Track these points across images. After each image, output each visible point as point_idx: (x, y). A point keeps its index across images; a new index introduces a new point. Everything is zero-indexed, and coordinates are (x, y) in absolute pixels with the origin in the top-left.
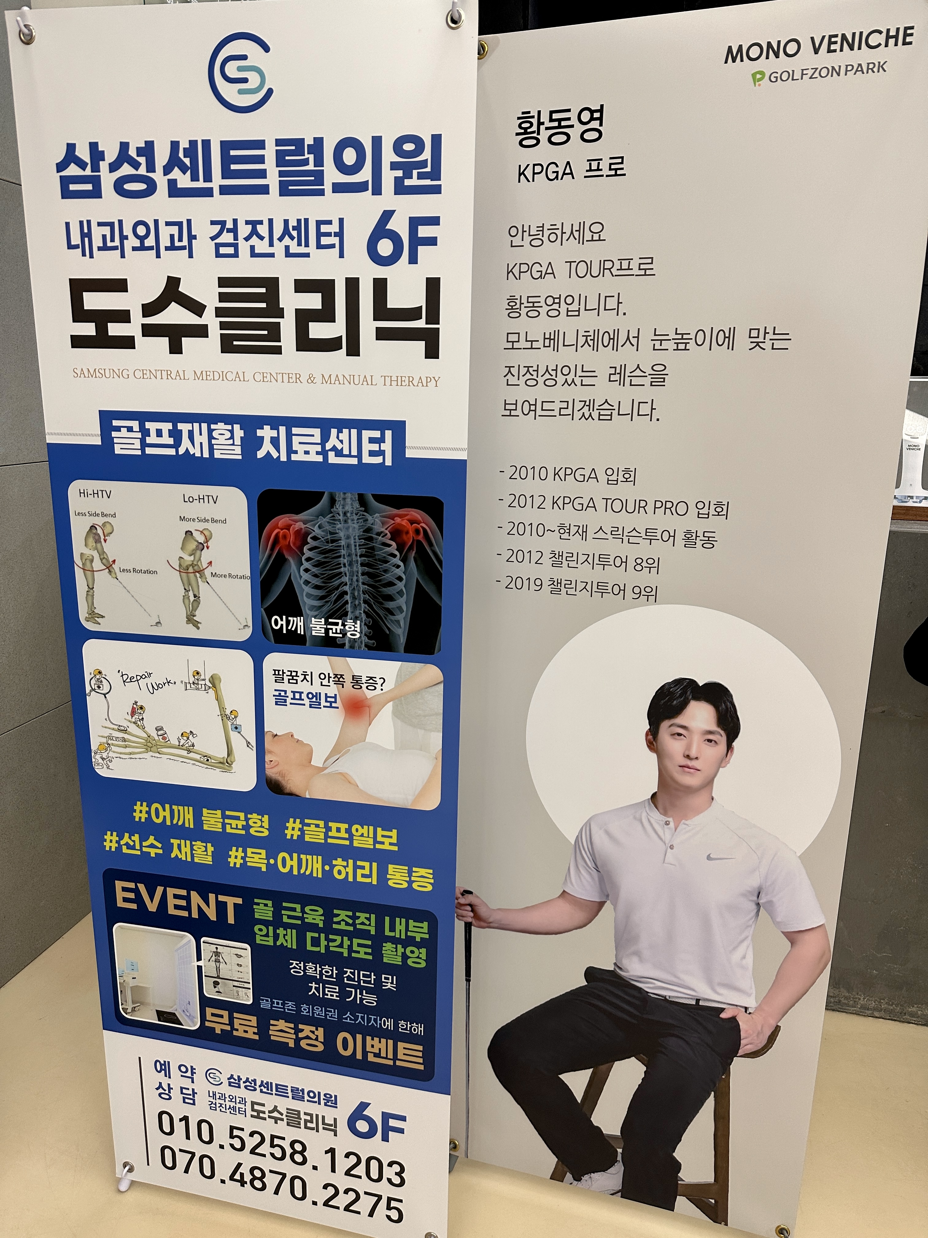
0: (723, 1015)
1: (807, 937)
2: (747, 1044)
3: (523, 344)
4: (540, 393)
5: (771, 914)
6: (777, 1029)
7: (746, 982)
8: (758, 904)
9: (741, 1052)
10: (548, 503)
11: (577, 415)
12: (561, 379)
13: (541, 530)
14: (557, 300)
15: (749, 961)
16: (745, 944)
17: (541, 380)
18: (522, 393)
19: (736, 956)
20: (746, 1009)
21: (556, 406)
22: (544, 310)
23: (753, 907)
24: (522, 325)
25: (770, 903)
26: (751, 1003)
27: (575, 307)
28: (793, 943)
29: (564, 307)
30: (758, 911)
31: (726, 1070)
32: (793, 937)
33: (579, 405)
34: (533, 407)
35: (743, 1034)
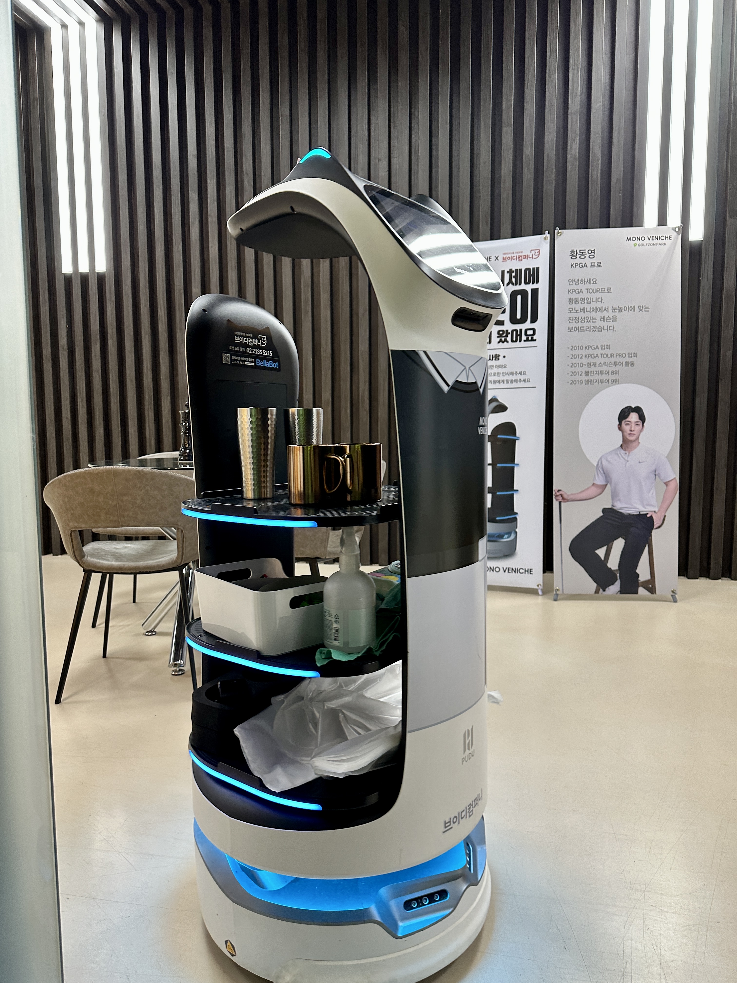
0: (648, 516)
1: (671, 483)
2: (656, 524)
3: (574, 311)
4: (580, 325)
5: (660, 477)
6: (665, 516)
7: (654, 502)
8: (655, 475)
9: (655, 527)
10: (583, 357)
11: (591, 330)
12: (586, 321)
13: (582, 365)
14: (584, 299)
15: (654, 494)
16: (652, 491)
17: (580, 321)
18: (574, 325)
19: (650, 494)
20: (655, 512)
21: (585, 328)
22: (580, 302)
23: (654, 476)
24: (573, 306)
25: (659, 474)
26: (656, 509)
27: (589, 301)
28: (667, 485)
29: (586, 301)
30: (655, 478)
31: (651, 536)
32: (666, 484)
33: (592, 328)
34: (578, 329)
35: (655, 521)
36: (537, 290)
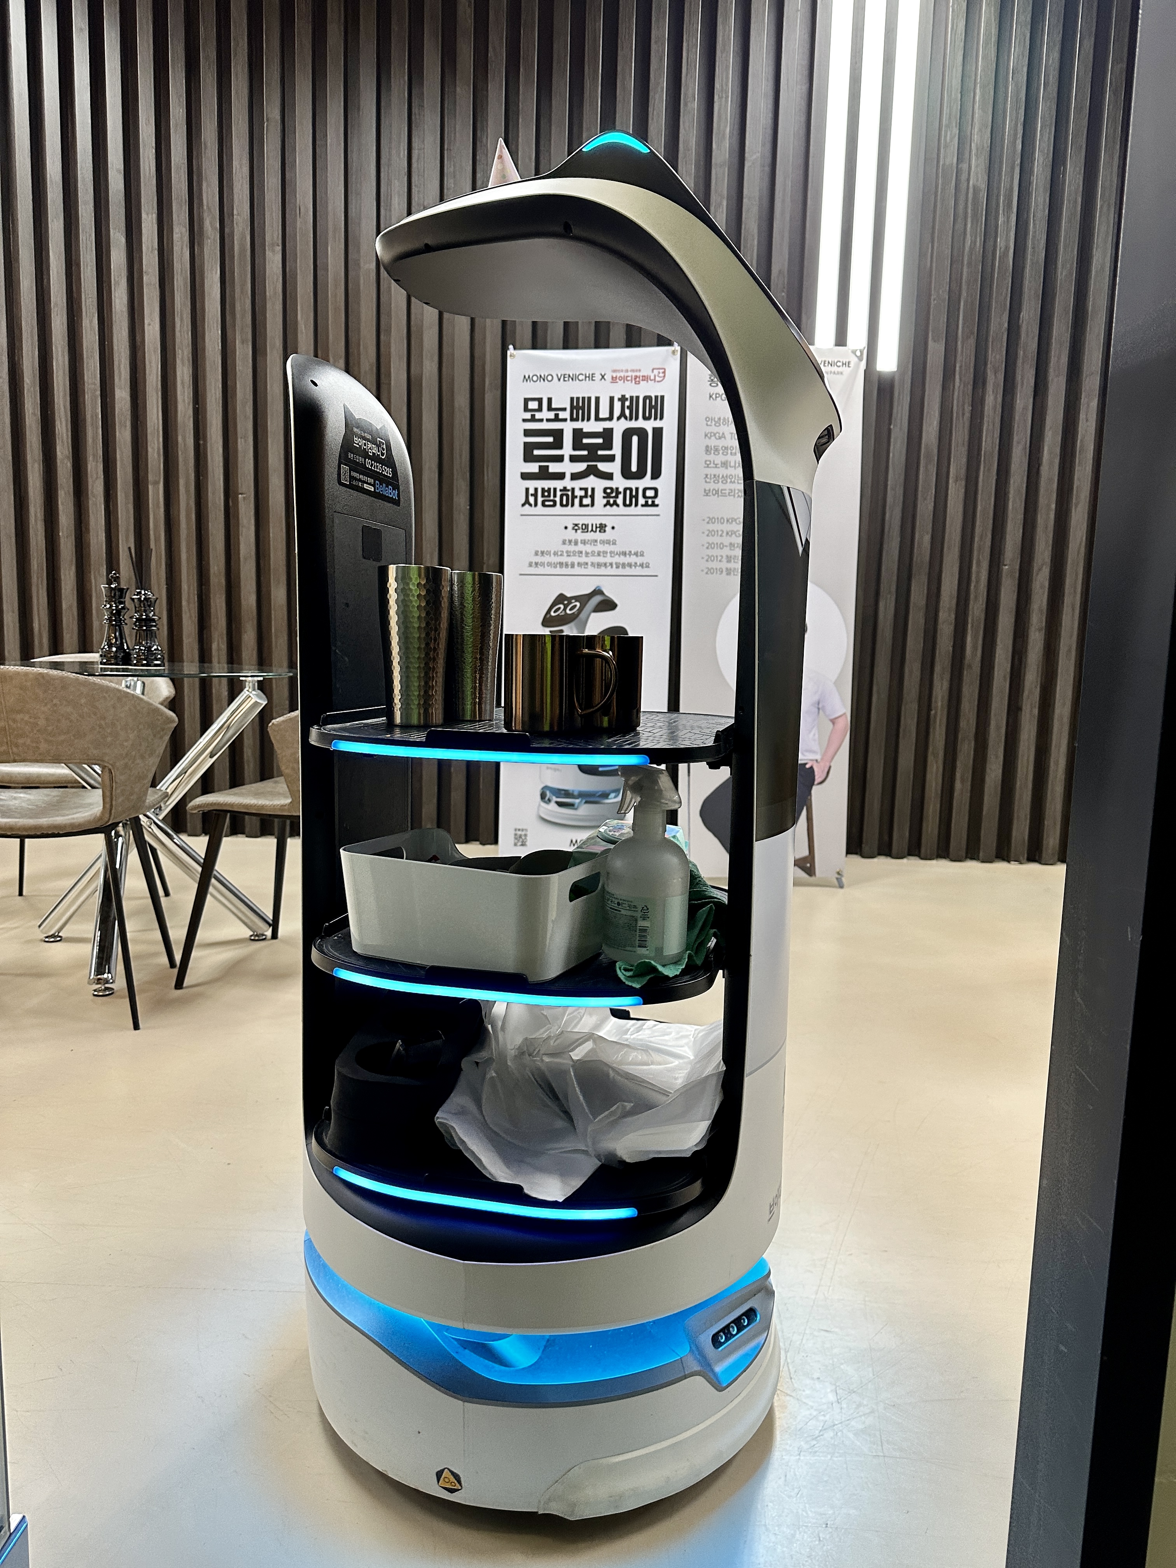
0: (808, 766)
1: (840, 720)
2: (818, 778)
3: (712, 465)
4: (720, 486)
6: (830, 767)
7: (816, 747)
8: (819, 709)
9: (816, 783)
10: (724, 534)
11: (736, 496)
12: (729, 480)
13: (721, 546)
14: (726, 448)
15: (817, 736)
16: (814, 729)
17: (720, 481)
18: (712, 486)
19: (811, 735)
20: (817, 761)
21: (727, 492)
22: (721, 452)
23: (817, 710)
24: (711, 457)
25: (823, 707)
26: (818, 757)
27: (734, 451)
28: (834, 723)
29: (729, 451)
30: (819, 713)
31: (810, 794)
32: (833, 721)
33: (736, 491)
34: (717, 492)
35: (816, 773)
36: (661, 429)
